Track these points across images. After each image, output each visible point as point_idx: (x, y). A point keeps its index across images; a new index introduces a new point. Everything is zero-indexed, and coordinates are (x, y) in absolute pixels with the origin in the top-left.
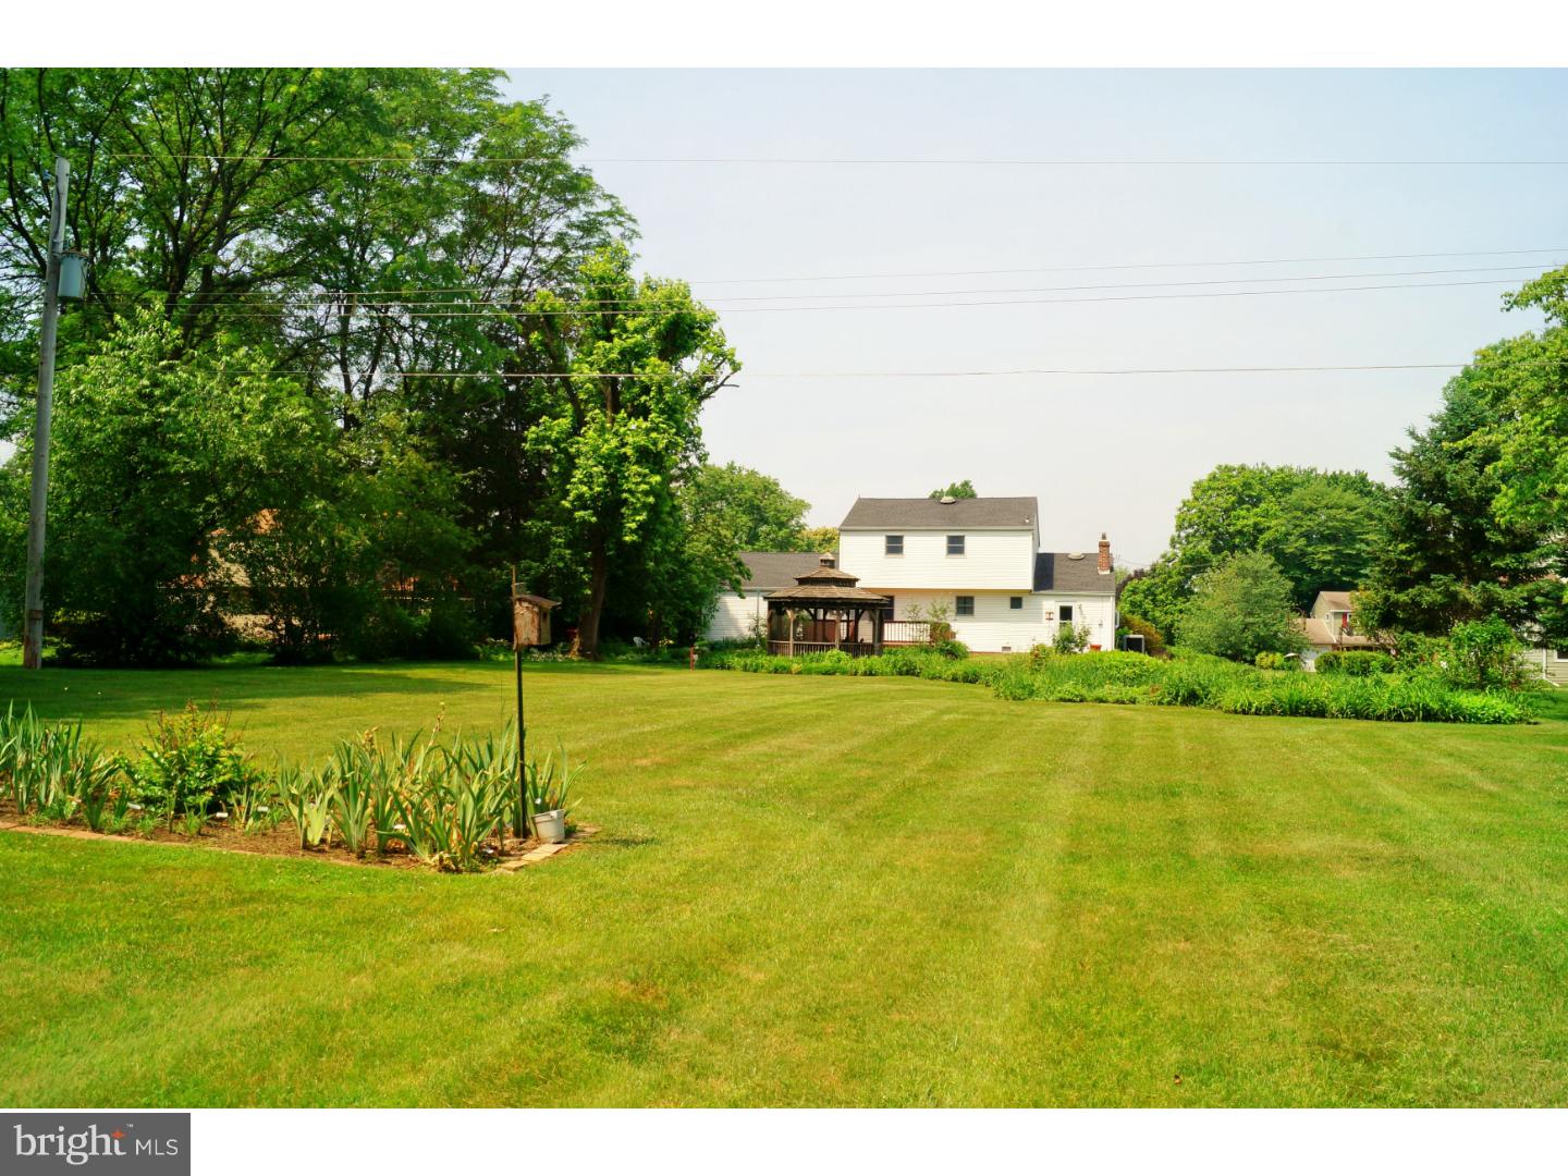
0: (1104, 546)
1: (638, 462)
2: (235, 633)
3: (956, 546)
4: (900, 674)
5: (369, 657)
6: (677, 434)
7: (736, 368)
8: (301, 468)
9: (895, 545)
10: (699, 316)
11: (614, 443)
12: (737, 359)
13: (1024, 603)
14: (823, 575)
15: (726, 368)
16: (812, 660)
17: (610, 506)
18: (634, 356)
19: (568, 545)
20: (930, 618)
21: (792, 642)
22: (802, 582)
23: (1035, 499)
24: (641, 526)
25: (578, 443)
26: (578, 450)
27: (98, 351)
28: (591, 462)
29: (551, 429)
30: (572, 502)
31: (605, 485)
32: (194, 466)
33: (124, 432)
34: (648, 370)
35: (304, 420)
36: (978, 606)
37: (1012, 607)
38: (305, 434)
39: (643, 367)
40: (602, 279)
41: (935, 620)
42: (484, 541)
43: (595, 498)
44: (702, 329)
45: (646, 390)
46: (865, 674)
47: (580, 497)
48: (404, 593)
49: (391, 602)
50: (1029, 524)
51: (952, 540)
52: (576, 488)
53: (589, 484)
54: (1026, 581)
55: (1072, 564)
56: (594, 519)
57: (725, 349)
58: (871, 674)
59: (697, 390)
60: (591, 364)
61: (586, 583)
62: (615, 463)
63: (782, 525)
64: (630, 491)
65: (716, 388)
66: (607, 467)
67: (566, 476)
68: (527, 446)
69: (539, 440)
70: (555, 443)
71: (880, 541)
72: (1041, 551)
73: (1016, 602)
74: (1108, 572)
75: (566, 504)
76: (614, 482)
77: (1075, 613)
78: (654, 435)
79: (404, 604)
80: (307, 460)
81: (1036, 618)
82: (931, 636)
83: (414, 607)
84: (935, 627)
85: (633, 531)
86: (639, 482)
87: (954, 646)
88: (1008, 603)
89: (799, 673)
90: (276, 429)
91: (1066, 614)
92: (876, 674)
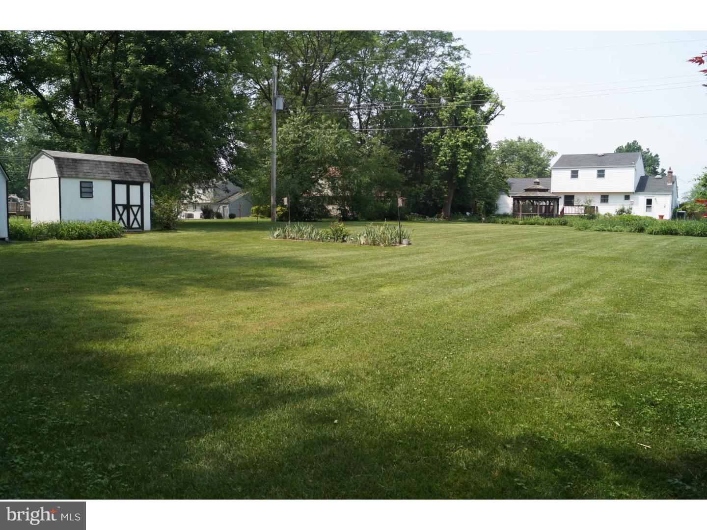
0: (670, 172)
1: (463, 148)
2: (329, 211)
3: (601, 174)
4: (561, 225)
5: (370, 219)
6: (477, 137)
7: (503, 108)
8: (347, 157)
9: (575, 175)
10: (486, 90)
11: (454, 141)
12: (503, 105)
13: (631, 197)
15: (499, 108)
16: (527, 219)
17: (454, 164)
18: (462, 108)
19: (439, 179)
20: (584, 204)
21: (521, 213)
22: (527, 190)
24: (465, 171)
25: (442, 141)
26: (441, 144)
27: (285, 123)
28: (446, 148)
29: (432, 136)
30: (439, 163)
31: (451, 157)
32: (315, 158)
33: (294, 149)
34: (467, 113)
35: (349, 142)
36: (610, 199)
37: (625, 199)
38: (349, 147)
39: (465, 112)
40: (450, 79)
41: (587, 205)
42: (409, 178)
43: (448, 161)
44: (488, 95)
45: (466, 120)
46: (547, 225)
47: (442, 161)
48: (381, 197)
49: (377, 200)
50: (634, 164)
51: (599, 171)
52: (441, 158)
53: (445, 157)
54: (632, 188)
55: (656, 180)
56: (448, 169)
57: (499, 101)
59: (487, 119)
60: (446, 112)
61: (445, 192)
62: (455, 149)
63: (539, 165)
64: (460, 159)
65: (495, 116)
66: (451, 150)
67: (437, 153)
68: (423, 143)
69: (428, 141)
70: (434, 142)
71: (568, 173)
73: (627, 197)
74: (671, 184)
75: (437, 164)
76: (454, 155)
77: (653, 202)
78: (469, 137)
79: (381, 201)
80: (349, 155)
82: (585, 211)
83: (385, 202)
84: (586, 207)
85: (462, 173)
86: (464, 155)
87: (595, 215)
88: (623, 198)
89: (522, 224)
90: (341, 146)
91: (649, 202)
92: (551, 225)
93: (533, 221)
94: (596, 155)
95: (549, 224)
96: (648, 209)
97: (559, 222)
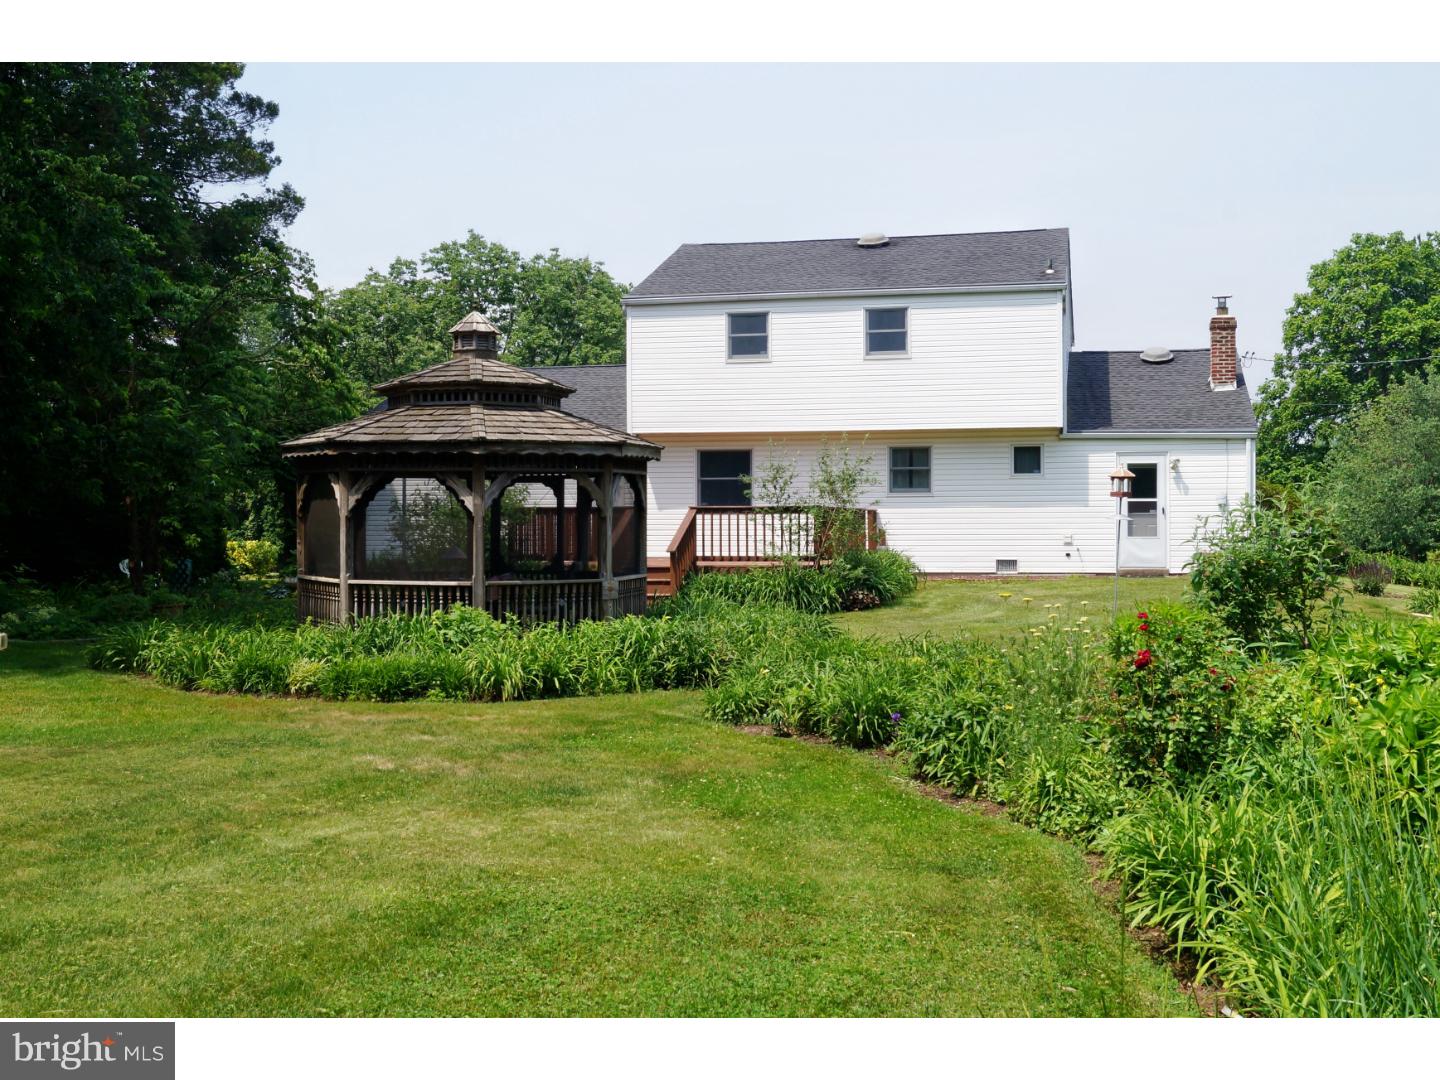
0: (1223, 328)
3: (886, 332)
4: (659, 682)
9: (748, 339)
13: (1045, 459)
14: (453, 375)
20: (814, 498)
23: (1065, 232)
36: (941, 468)
37: (1019, 468)
41: (829, 502)
46: (526, 693)
50: (1054, 277)
51: (876, 318)
54: (1051, 411)
55: (1150, 368)
58: (549, 692)
71: (715, 327)
72: (1078, 348)
73: (1027, 457)
74: (1232, 387)
77: (1164, 482)
81: (1077, 495)
82: (818, 543)
84: (825, 518)
87: (872, 568)
88: (1009, 459)
89: (310, 692)
91: (1143, 482)
92: (568, 690)
93: (408, 657)
94: (853, 245)
95: (548, 686)
96: (1141, 519)
97: (640, 655)
